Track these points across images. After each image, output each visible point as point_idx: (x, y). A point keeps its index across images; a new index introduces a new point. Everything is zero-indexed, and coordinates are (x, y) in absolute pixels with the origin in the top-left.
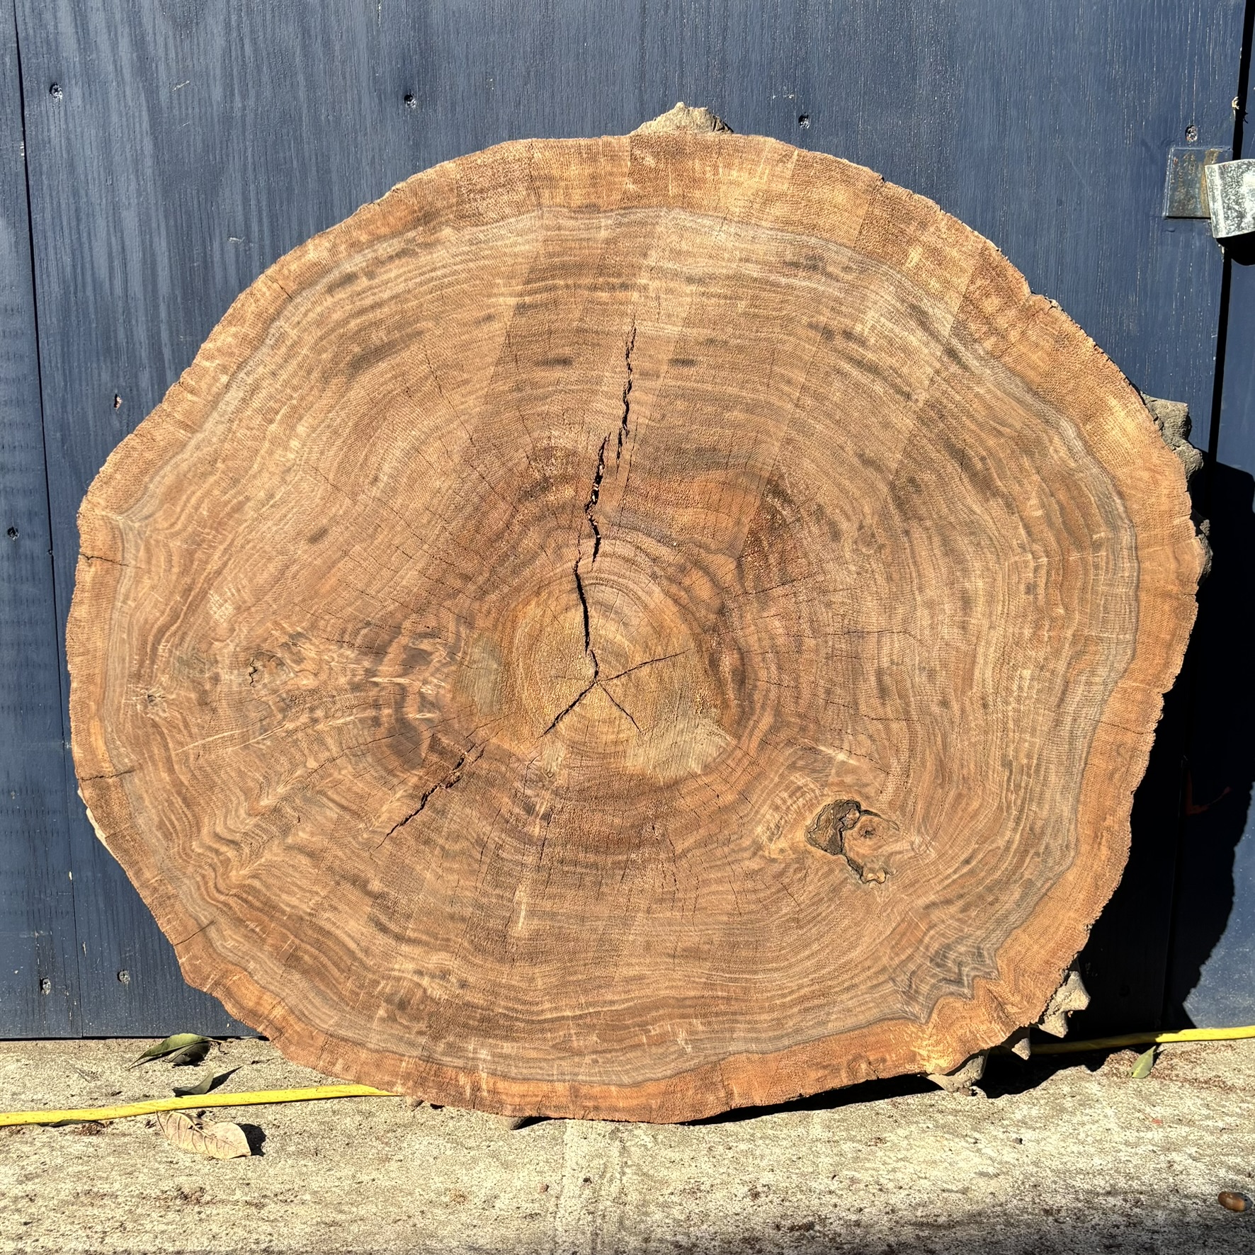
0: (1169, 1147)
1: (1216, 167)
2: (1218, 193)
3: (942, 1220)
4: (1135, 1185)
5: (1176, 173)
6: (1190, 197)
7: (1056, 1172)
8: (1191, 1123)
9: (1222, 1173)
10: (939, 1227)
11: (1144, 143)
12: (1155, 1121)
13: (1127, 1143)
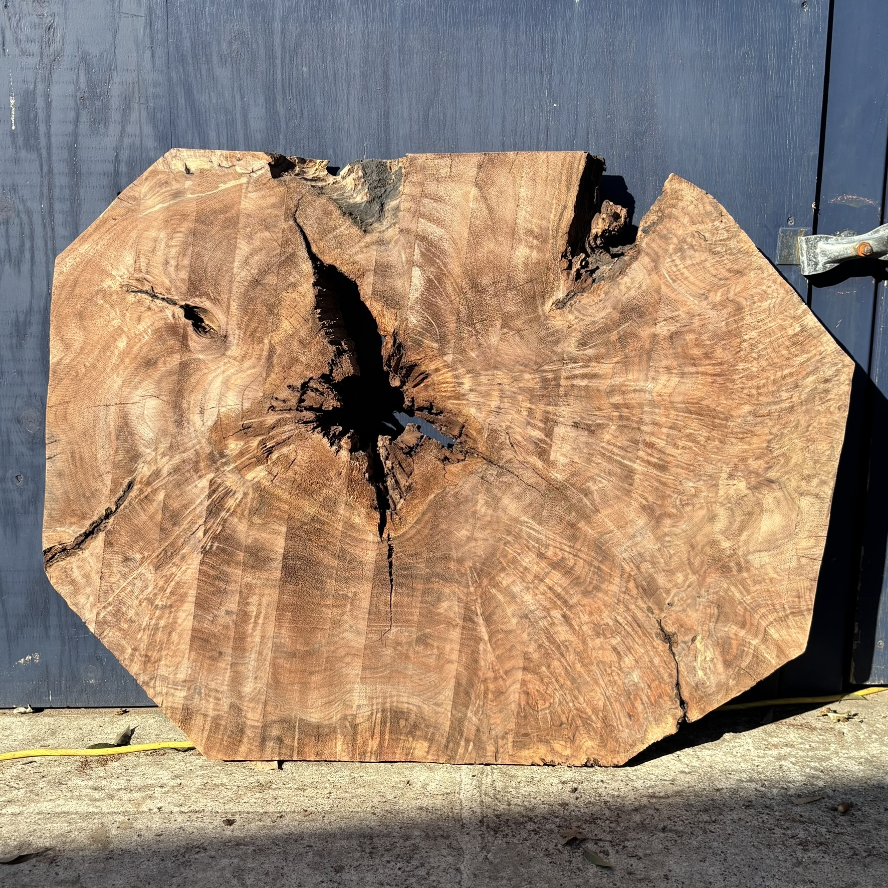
0: (780, 758)
1: (803, 238)
2: (804, 252)
3: (661, 794)
4: (762, 776)
5: (782, 242)
6: (790, 254)
7: (721, 771)
8: (792, 746)
9: (808, 770)
10: (660, 797)
11: (766, 226)
12: (773, 745)
13: (758, 757)
